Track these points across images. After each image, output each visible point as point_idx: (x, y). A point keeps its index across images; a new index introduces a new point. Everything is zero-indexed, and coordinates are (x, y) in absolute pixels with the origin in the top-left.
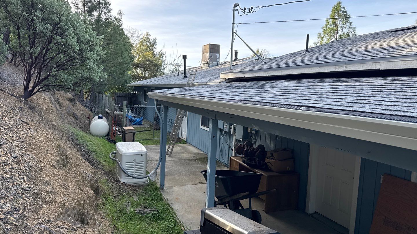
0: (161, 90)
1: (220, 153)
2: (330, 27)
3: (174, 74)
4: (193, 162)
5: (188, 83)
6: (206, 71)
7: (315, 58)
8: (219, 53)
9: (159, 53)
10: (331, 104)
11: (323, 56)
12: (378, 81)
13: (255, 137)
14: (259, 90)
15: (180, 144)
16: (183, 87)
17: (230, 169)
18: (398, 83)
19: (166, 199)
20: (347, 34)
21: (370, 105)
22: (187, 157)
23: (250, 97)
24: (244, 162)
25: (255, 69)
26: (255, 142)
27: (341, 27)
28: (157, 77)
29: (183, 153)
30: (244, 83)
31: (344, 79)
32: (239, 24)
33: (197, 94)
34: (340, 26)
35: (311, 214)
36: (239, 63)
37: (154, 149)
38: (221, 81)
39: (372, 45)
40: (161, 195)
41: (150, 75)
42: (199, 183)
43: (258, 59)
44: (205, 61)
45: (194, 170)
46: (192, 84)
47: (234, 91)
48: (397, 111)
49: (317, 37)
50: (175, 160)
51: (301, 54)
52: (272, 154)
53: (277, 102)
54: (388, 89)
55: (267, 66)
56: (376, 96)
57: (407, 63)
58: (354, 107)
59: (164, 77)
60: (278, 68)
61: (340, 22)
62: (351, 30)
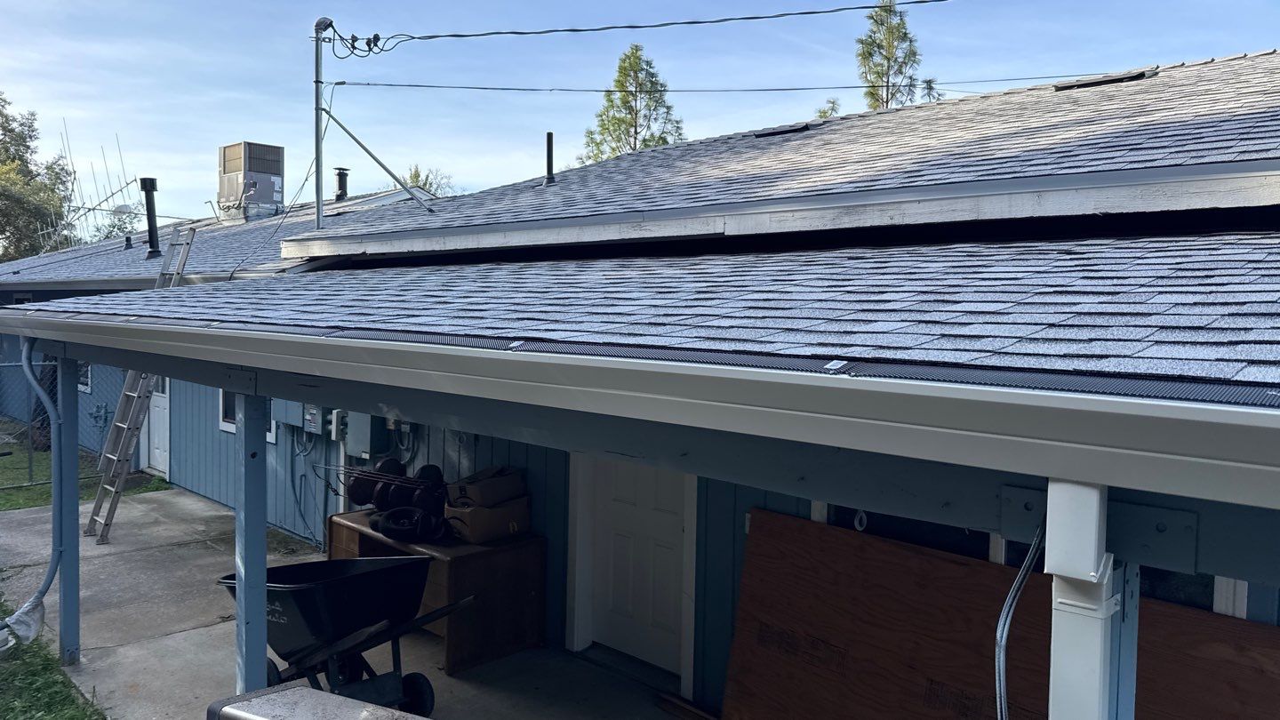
0: (48, 301)
1: (297, 510)
2: (617, 115)
3: (109, 245)
4: (198, 552)
5: (163, 274)
6: (235, 234)
7: (569, 202)
8: (279, 172)
9: (47, 168)
10: (592, 329)
11: (591, 197)
12: (718, 265)
13: (411, 443)
14: (406, 293)
15: (142, 494)
16: (140, 290)
17: (330, 556)
18: (762, 269)
19: (88, 696)
20: (661, 138)
21: (685, 327)
22: (174, 537)
23: (371, 318)
24: (374, 526)
25: (398, 229)
26: (412, 459)
27: (645, 116)
28: (42, 255)
29: (156, 522)
30: (364, 274)
31: (641, 262)
32: (336, 84)
33: (185, 313)
34: (643, 112)
35: (581, 652)
36: (353, 209)
37: (36, 522)
38: (285, 265)
39: (710, 171)
40: (67, 684)
41: (12, 248)
42: (220, 620)
43: (412, 199)
44: (232, 198)
45: (199, 577)
46: (178, 277)
47: (321, 297)
48: (739, 340)
49: (585, 140)
50: (124, 552)
51: (533, 187)
52: (462, 489)
53: (446, 330)
54: (735, 286)
55: (436, 222)
56: (704, 303)
57: (782, 218)
58: (645, 335)
59: (70, 255)
60: (468, 229)
61: (641, 103)
62: (669, 127)
